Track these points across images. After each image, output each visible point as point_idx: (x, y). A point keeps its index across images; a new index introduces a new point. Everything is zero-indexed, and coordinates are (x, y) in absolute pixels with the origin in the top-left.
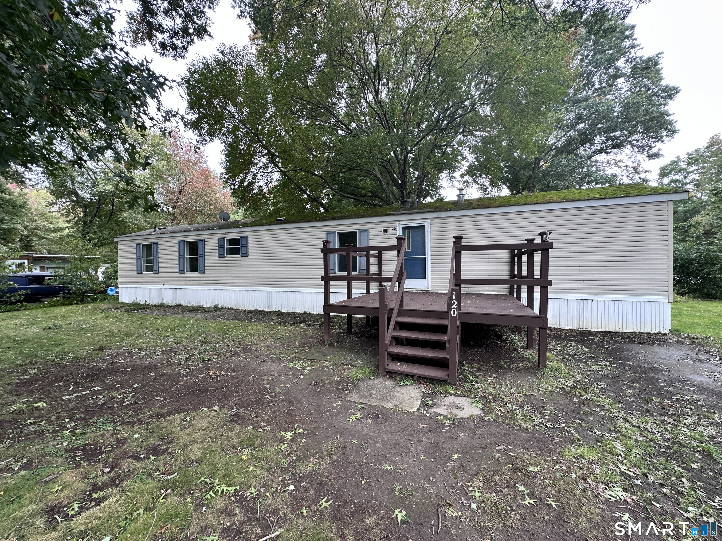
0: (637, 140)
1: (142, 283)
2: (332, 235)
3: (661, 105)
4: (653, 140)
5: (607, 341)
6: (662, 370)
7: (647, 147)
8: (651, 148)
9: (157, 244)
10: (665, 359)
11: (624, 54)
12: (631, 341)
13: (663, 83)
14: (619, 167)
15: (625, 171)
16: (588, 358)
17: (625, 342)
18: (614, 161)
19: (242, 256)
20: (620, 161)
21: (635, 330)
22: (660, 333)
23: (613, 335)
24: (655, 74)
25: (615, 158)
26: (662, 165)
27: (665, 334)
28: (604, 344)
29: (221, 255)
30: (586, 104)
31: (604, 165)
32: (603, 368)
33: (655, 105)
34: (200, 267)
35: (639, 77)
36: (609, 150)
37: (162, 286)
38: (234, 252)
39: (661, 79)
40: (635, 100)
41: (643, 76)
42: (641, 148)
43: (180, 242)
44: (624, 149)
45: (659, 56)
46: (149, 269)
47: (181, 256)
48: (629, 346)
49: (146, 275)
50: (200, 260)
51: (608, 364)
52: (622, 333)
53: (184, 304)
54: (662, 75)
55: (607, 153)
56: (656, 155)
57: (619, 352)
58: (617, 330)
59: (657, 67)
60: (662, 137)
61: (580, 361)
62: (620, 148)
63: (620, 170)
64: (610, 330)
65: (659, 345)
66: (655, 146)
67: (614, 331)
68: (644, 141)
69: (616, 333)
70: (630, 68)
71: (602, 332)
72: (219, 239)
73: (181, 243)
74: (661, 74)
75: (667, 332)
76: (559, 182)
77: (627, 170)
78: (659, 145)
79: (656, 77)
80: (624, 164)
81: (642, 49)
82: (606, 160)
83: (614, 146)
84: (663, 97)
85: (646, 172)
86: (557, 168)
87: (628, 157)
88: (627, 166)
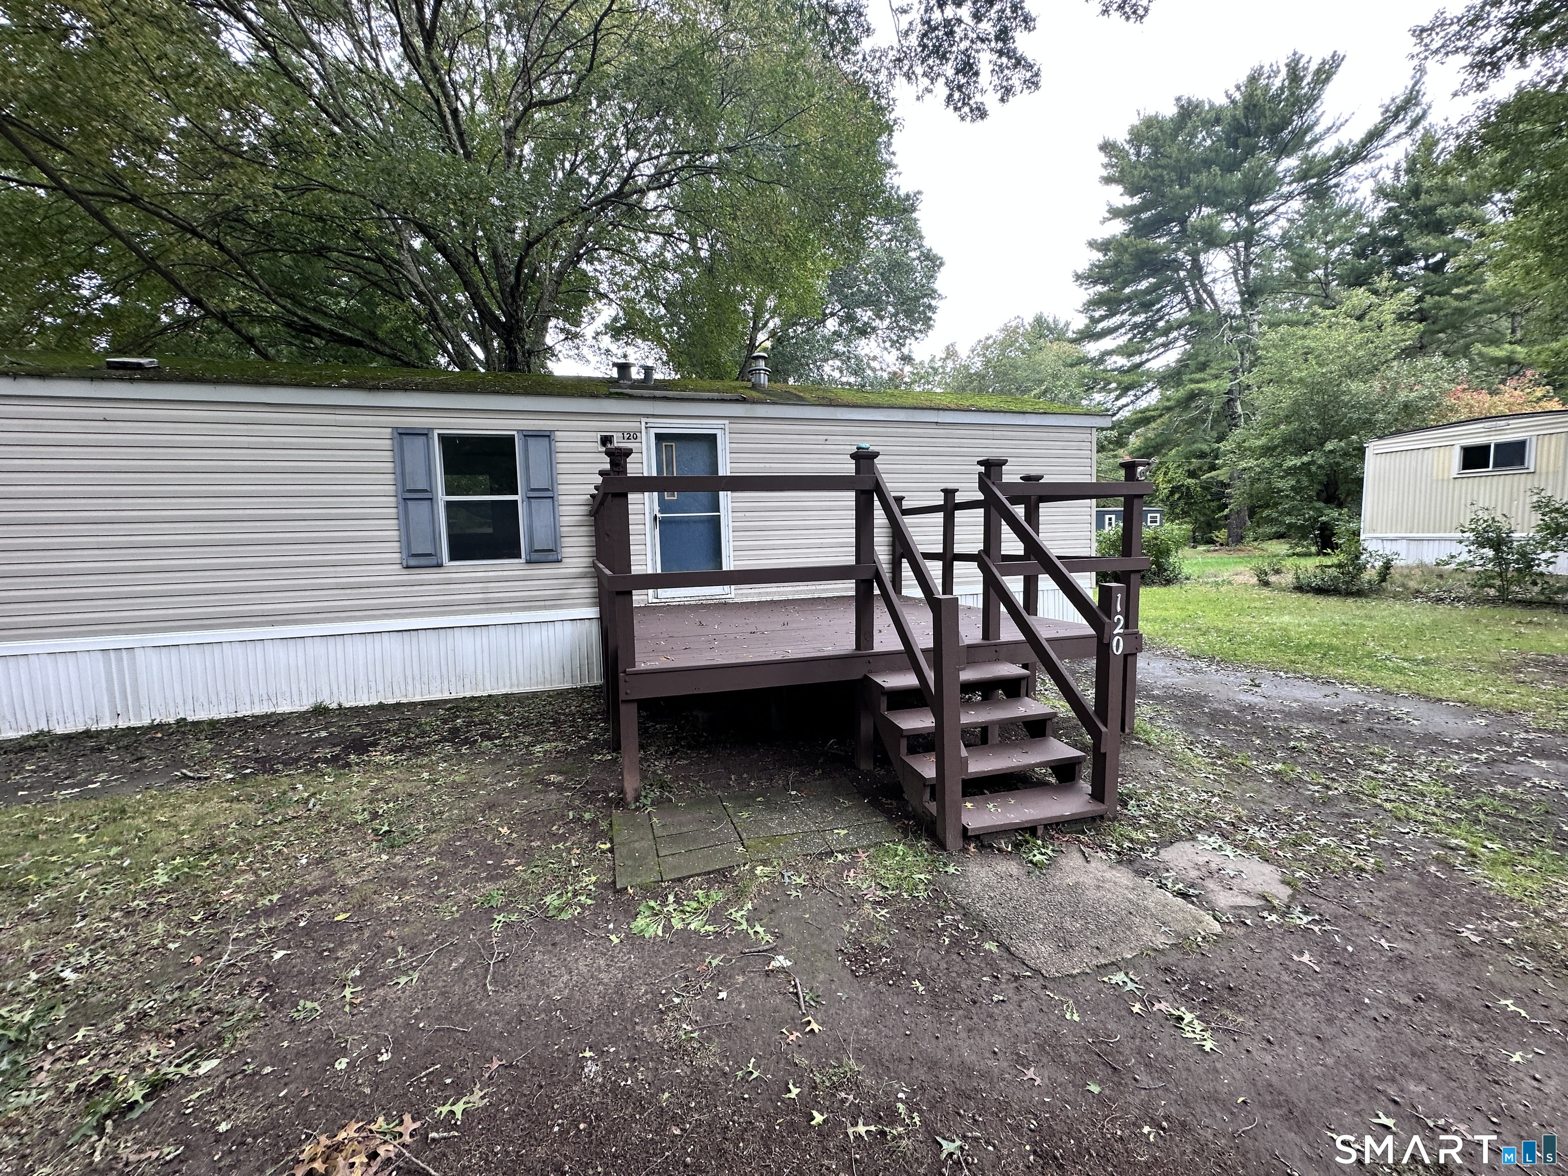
2: (418, 439)
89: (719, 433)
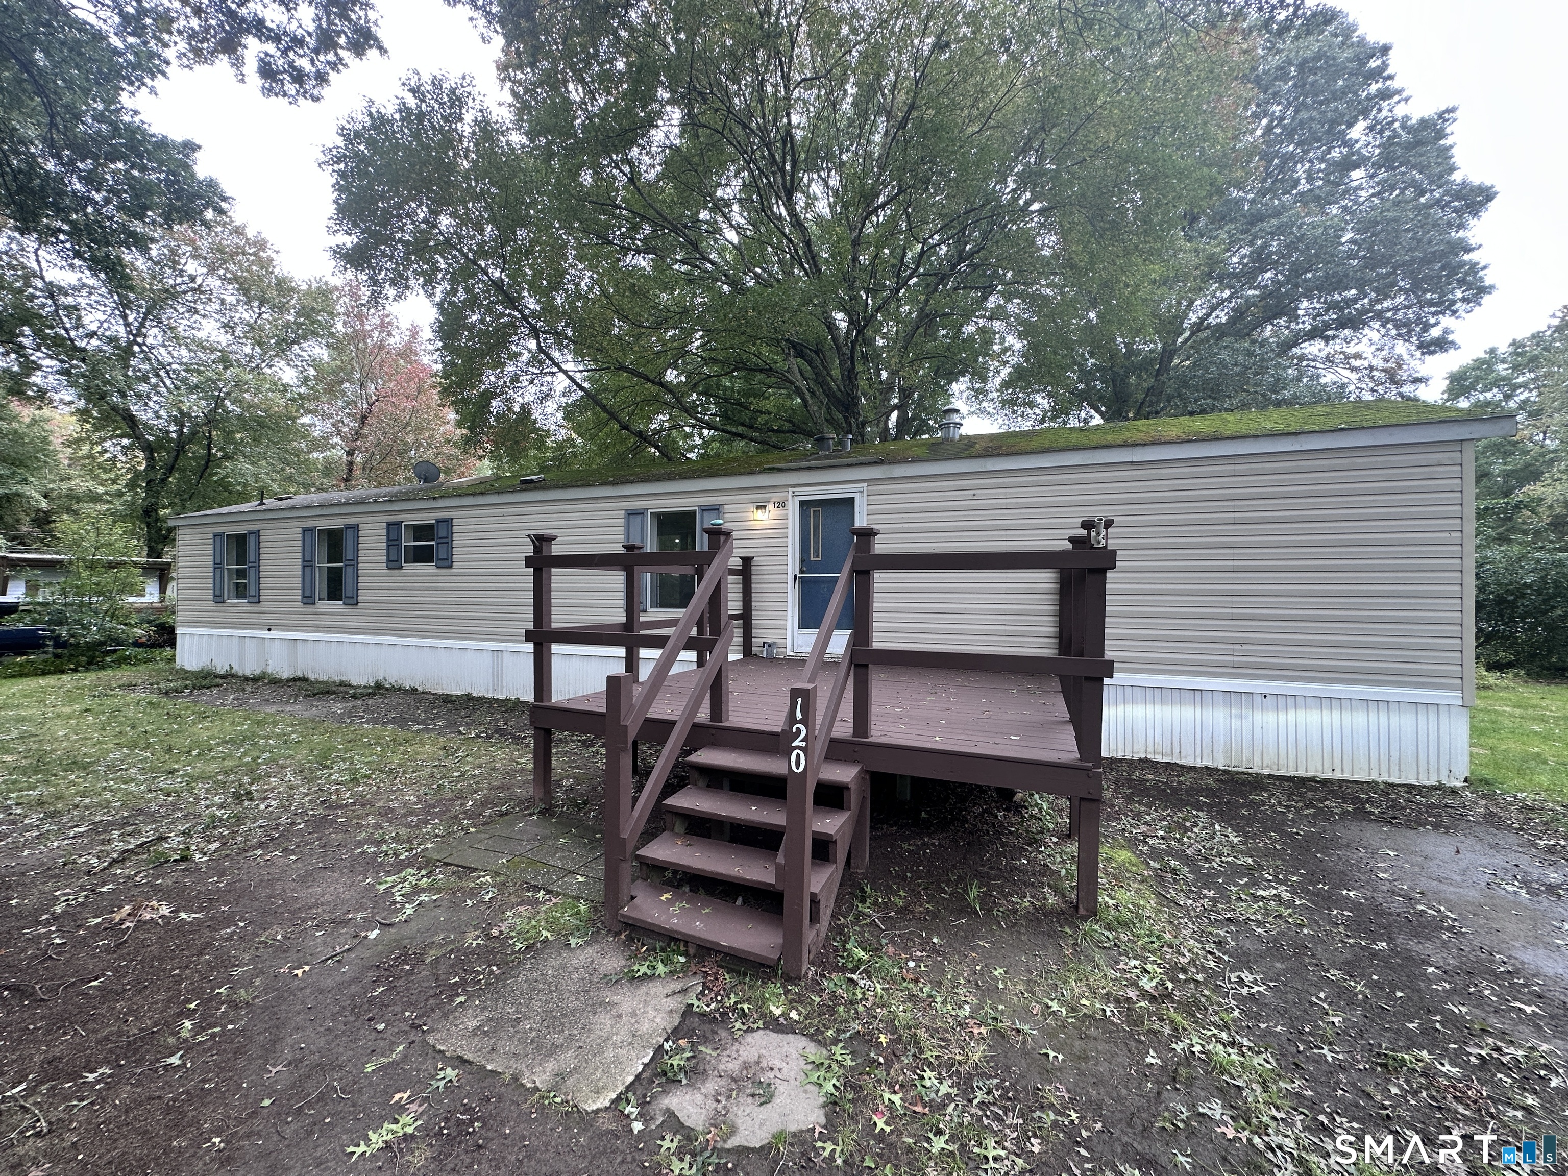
0: (1396, 310)
1: (225, 625)
2: (639, 518)
3: (1450, 224)
4: (1433, 309)
5: (1298, 811)
6: (1438, 925)
7: (1417, 325)
8: (1427, 327)
9: (257, 533)
10: (1451, 883)
11: (1365, 113)
12: (1361, 814)
13: (1457, 177)
14: (1353, 369)
15: (1367, 380)
16: (1234, 871)
17: (1345, 813)
18: (1342, 356)
19: (438, 567)
20: (1358, 356)
21: (1374, 777)
22: (1440, 787)
23: (1316, 789)
24: (1438, 156)
25: (1345, 349)
26: (1455, 368)
27: (1454, 792)
28: (1284, 822)
29: (393, 564)
30: (1275, 222)
31: (1318, 365)
32: (1267, 913)
33: (1435, 225)
34: (348, 589)
35: (1401, 166)
36: (1330, 333)
37: (265, 633)
38: (422, 555)
39: (1452, 169)
40: (1390, 215)
41: (1409, 162)
42: (1405, 329)
43: (305, 530)
44: (1366, 331)
45: (1446, 116)
46: (241, 592)
47: (307, 564)
48: (1350, 831)
49: (234, 605)
50: (348, 573)
51: (1286, 896)
52: (1341, 782)
53: (312, 677)
54: (1453, 160)
55: (1327, 339)
56: (1442, 344)
57: (1324, 850)
58: (1328, 775)
59: (1442, 142)
60: (1453, 302)
61: (1207, 880)
62: (1355, 328)
63: (1354, 376)
64: (1310, 774)
65: (1436, 826)
66: (1437, 323)
67: (1321, 776)
68: (1410, 311)
69: (1325, 782)
70: (1379, 147)
71: (1289, 779)
72: (389, 525)
73: (308, 534)
74: (1451, 157)
75: (1459, 784)
76: (1209, 401)
77: (1372, 378)
78: (1446, 321)
79: (1439, 164)
80: (1366, 364)
81: (1406, 100)
82: (1323, 354)
83: (1342, 324)
84: (1456, 211)
85: (1417, 380)
86: (1207, 369)
87: (1373, 348)
88: (1371, 368)
89: (857, 497)
